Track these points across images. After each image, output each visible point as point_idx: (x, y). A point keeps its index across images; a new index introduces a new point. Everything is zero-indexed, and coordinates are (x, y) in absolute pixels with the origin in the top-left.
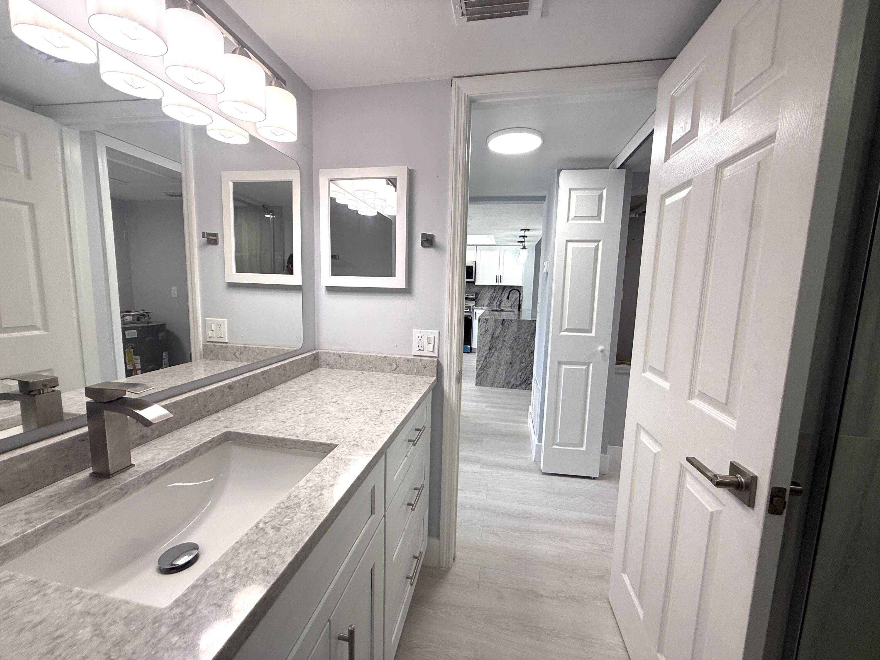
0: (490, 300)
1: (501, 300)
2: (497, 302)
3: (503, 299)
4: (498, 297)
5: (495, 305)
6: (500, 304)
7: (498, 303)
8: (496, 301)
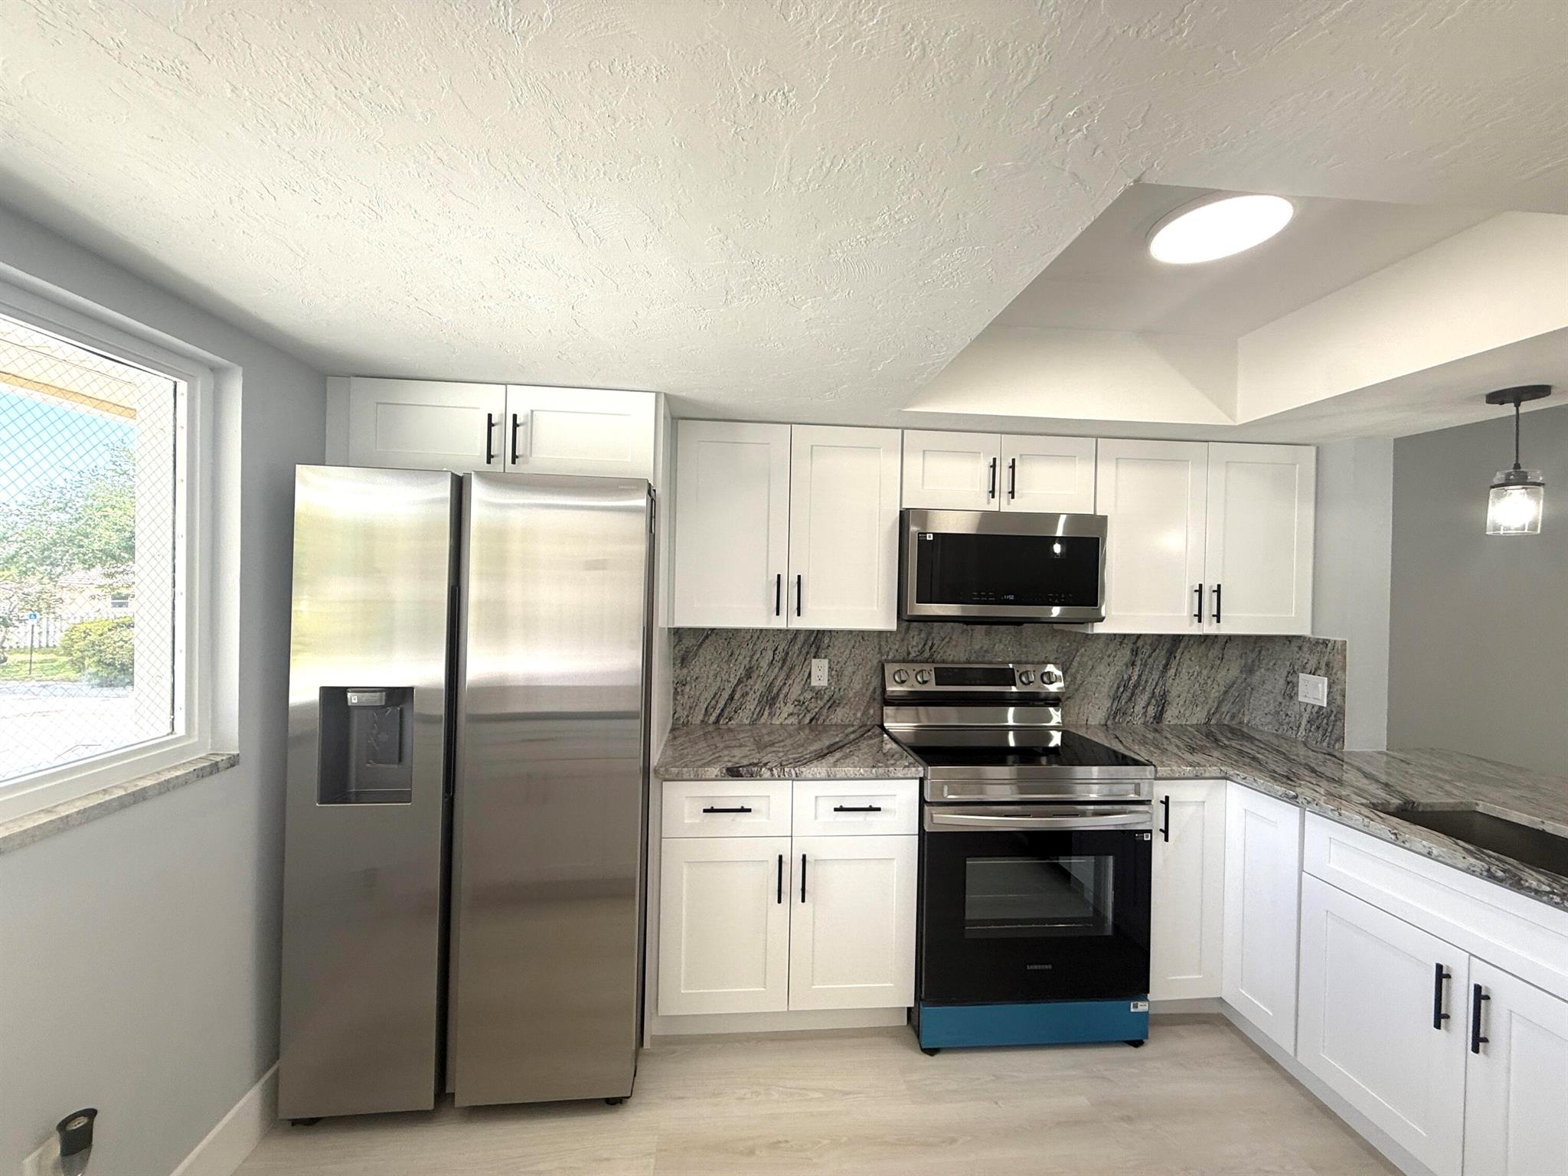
4: (1152, 683)
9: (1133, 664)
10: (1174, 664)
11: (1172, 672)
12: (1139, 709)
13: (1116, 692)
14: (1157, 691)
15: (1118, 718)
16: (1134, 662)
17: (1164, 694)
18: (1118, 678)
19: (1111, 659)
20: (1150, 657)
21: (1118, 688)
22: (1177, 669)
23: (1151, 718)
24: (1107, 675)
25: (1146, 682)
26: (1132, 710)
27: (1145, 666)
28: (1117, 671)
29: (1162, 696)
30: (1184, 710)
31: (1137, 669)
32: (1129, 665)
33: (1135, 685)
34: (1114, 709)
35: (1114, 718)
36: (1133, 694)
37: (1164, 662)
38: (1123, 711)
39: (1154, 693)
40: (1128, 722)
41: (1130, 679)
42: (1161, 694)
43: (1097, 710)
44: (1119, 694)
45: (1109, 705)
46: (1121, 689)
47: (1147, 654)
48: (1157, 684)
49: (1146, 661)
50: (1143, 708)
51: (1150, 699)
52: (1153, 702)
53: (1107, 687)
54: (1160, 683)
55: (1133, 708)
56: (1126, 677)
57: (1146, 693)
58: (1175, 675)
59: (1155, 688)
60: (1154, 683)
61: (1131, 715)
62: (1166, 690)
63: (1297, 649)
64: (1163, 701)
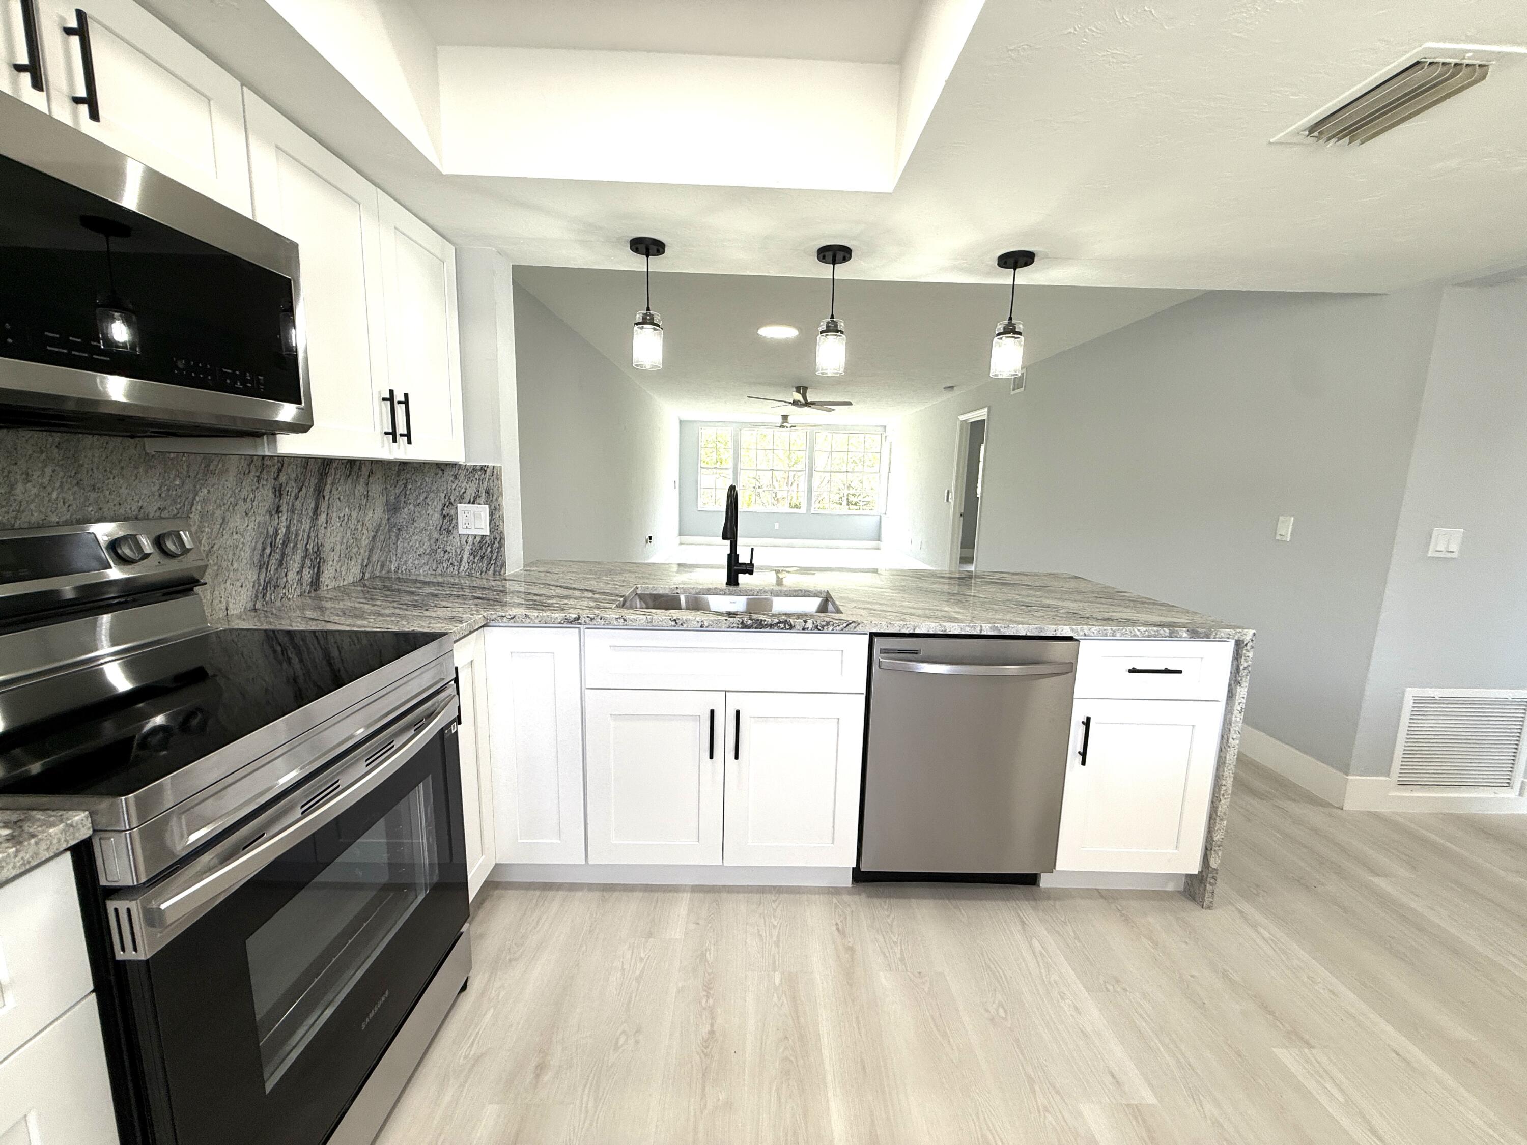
0: (262, 566)
1: (318, 552)
2: (300, 572)
3: (327, 547)
4: (303, 536)
5: (293, 593)
6: (318, 575)
7: (307, 575)
8: (294, 563)
9: (278, 511)
10: (324, 506)
11: (323, 518)
12: (292, 575)
13: (262, 555)
14: (310, 547)
15: (268, 595)
16: (279, 507)
17: (318, 549)
18: (261, 533)
19: (249, 505)
20: (296, 498)
21: (264, 549)
22: (328, 514)
23: (307, 585)
24: (245, 530)
25: (297, 535)
26: (285, 580)
27: (293, 512)
28: (259, 523)
29: (316, 552)
30: (340, 568)
31: (284, 518)
32: (273, 512)
33: (284, 542)
34: (262, 583)
35: (264, 595)
36: (283, 555)
37: (313, 505)
38: (273, 583)
39: (307, 550)
40: (282, 598)
41: (276, 533)
42: (315, 549)
43: (239, 589)
44: (266, 559)
45: (255, 577)
46: (268, 551)
47: (293, 495)
48: (309, 537)
49: (293, 505)
50: (298, 572)
51: (304, 558)
52: (308, 562)
53: (247, 549)
54: (312, 535)
55: (286, 575)
56: (271, 530)
57: (298, 551)
58: (327, 523)
59: (307, 544)
60: (306, 537)
61: (284, 587)
62: (320, 544)
63: (452, 478)
64: (318, 560)
